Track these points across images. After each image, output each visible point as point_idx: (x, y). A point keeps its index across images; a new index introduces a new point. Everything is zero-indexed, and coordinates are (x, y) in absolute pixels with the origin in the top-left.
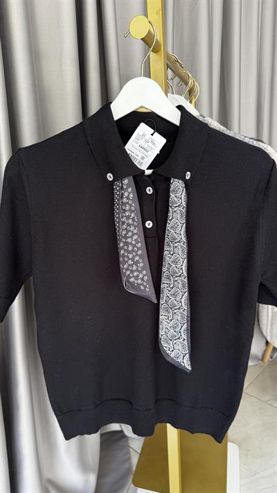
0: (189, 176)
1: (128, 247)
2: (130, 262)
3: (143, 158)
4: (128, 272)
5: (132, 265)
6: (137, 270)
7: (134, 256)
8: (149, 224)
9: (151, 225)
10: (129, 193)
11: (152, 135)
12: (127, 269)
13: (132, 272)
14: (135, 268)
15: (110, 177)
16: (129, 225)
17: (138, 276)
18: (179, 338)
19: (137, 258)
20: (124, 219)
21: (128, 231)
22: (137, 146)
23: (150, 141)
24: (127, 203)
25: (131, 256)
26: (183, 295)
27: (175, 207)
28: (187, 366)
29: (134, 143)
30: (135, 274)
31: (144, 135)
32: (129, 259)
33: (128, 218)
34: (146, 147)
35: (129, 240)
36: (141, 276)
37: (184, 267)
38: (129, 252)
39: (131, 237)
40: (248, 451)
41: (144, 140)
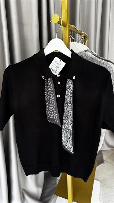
0: (75, 78)
1: (50, 105)
2: (51, 110)
3: (57, 70)
4: (50, 114)
5: (51, 112)
6: (53, 114)
7: (52, 108)
8: (58, 96)
9: (59, 96)
10: (51, 84)
11: (60, 61)
12: (50, 113)
13: (51, 114)
14: (52, 113)
15: (43, 77)
16: (50, 96)
17: (54, 116)
18: (69, 141)
19: (53, 109)
20: (48, 94)
21: (50, 99)
22: (54, 65)
23: (59, 63)
24: (50, 88)
25: (51, 108)
26: (71, 125)
27: (68, 90)
28: (72, 152)
29: (53, 64)
30: (53, 115)
31: (57, 61)
32: (50, 109)
33: (50, 93)
34: (58, 66)
35: (51, 102)
36: (55, 116)
37: (71, 114)
38: (50, 107)
39: (51, 101)
40: (104, 185)
41: (57, 63)
